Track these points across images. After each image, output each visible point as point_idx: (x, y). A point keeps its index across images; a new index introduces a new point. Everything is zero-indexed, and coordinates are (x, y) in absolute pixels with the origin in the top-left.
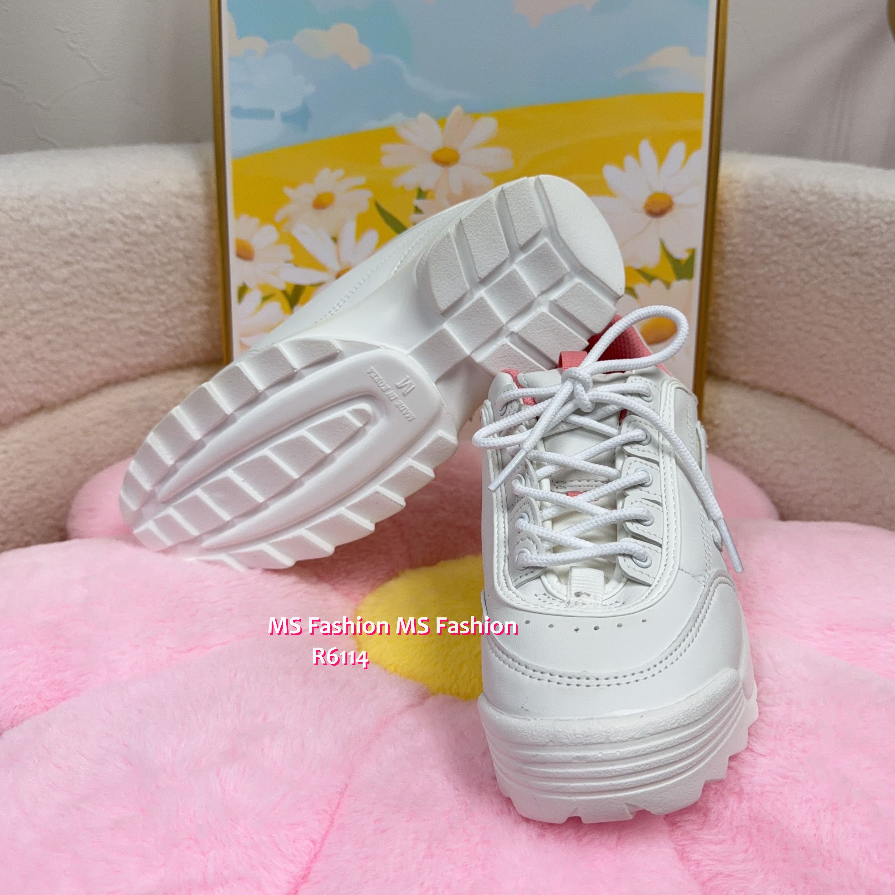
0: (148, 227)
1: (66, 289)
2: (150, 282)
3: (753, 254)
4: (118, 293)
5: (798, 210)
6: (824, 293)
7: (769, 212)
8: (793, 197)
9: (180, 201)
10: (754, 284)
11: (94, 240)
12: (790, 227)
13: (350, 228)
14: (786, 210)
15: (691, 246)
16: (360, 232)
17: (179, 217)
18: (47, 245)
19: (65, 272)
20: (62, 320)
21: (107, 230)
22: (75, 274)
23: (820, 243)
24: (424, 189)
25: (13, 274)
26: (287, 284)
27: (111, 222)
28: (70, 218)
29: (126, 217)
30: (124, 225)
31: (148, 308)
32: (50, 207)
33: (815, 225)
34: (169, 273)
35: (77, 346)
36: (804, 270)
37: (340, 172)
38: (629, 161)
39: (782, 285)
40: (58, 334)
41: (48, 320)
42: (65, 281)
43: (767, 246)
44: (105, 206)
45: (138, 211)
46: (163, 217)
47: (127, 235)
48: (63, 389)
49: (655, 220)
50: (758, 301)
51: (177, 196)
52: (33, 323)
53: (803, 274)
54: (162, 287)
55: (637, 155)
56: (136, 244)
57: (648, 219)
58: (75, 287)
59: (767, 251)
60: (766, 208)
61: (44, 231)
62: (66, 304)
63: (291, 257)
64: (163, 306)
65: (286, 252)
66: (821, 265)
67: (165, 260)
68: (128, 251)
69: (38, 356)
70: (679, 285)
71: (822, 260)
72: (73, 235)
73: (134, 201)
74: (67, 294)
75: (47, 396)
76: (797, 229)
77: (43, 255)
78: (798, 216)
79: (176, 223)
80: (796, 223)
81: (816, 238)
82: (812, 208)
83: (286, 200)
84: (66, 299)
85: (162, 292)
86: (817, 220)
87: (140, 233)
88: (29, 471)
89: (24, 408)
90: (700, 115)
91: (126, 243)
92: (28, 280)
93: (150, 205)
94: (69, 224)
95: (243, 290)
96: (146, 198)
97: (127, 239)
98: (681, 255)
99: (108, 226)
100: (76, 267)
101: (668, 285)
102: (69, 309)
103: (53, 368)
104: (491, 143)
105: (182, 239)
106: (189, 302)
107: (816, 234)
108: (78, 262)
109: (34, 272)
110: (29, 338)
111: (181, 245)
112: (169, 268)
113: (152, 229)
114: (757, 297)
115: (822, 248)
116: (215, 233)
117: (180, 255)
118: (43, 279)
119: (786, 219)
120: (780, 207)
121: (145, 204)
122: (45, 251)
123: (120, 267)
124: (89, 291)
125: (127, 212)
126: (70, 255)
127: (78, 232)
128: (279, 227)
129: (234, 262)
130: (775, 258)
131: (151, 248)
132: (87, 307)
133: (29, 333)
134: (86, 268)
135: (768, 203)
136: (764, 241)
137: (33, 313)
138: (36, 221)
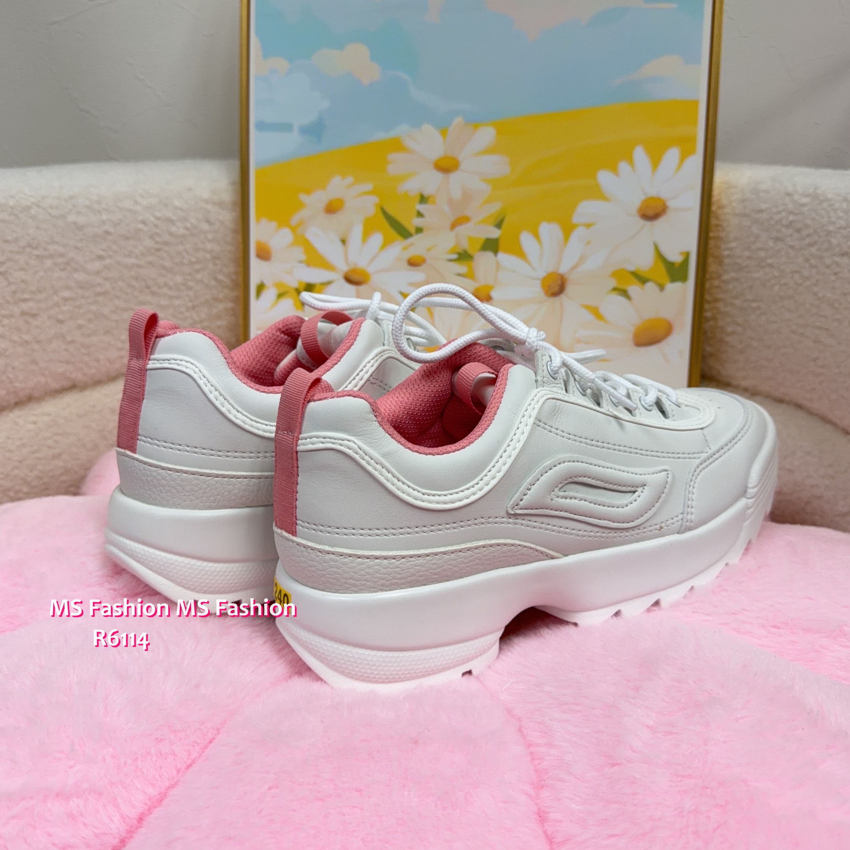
0: (179, 229)
1: (99, 280)
2: (179, 279)
3: (749, 258)
4: (148, 287)
5: (791, 213)
6: (815, 294)
7: (764, 216)
8: (787, 200)
9: (209, 207)
10: (751, 287)
11: (127, 238)
12: (784, 229)
13: (358, 231)
14: (779, 213)
15: (686, 249)
16: (366, 235)
17: (208, 221)
18: (81, 240)
19: (97, 265)
20: (94, 308)
21: (140, 230)
22: (107, 268)
23: (811, 245)
24: (426, 194)
25: (48, 263)
26: (300, 283)
27: (144, 222)
28: (104, 217)
29: (158, 219)
30: (156, 226)
31: (177, 302)
32: (88, 207)
33: (807, 226)
34: (197, 271)
35: (107, 332)
36: (797, 272)
37: (350, 180)
38: (623, 166)
39: (777, 288)
40: (90, 320)
41: (79, 307)
42: (98, 273)
43: (761, 249)
44: (138, 208)
45: (169, 214)
46: (193, 220)
47: (157, 234)
48: (93, 371)
49: (648, 224)
50: (754, 305)
51: (207, 201)
52: (65, 308)
53: (797, 277)
54: (190, 284)
55: (630, 161)
56: (166, 243)
57: (642, 222)
58: (106, 279)
59: (762, 254)
60: (761, 211)
61: (79, 228)
62: (98, 294)
63: (303, 257)
64: (191, 301)
65: (299, 253)
66: (813, 266)
67: (194, 260)
68: (158, 250)
69: (69, 339)
70: (673, 288)
71: (813, 261)
72: (107, 233)
73: (166, 205)
74: (99, 285)
75: (78, 376)
76: (790, 231)
77: (77, 248)
78: (791, 218)
79: (206, 227)
80: (789, 225)
81: (807, 241)
82: (805, 209)
83: (301, 206)
84: (98, 289)
85: (190, 288)
86: (808, 222)
87: (171, 234)
88: (56, 442)
89: (55, 385)
90: (695, 123)
91: (157, 242)
92: (63, 270)
93: (181, 210)
94: (104, 223)
95: (261, 288)
96: (177, 203)
97: (158, 239)
98: (676, 258)
99: (141, 226)
100: (108, 261)
101: (662, 288)
102: (100, 299)
103: (83, 351)
104: (489, 151)
105: (210, 241)
106: (216, 299)
107: (809, 236)
108: (110, 257)
109: (68, 263)
110: (61, 322)
111: (209, 246)
112: (197, 267)
113: (182, 231)
114: (754, 301)
115: (813, 250)
116: (239, 237)
117: (208, 256)
118: (76, 270)
119: (779, 221)
120: (774, 210)
121: (176, 208)
122: (79, 245)
123: (151, 263)
124: (120, 283)
125: (158, 214)
126: (104, 250)
127: (112, 230)
128: (294, 229)
129: (254, 261)
130: (769, 261)
131: (181, 248)
132: (117, 297)
133: (60, 317)
134: (118, 263)
135: (763, 206)
136: (759, 245)
137: (66, 300)
138: (72, 218)
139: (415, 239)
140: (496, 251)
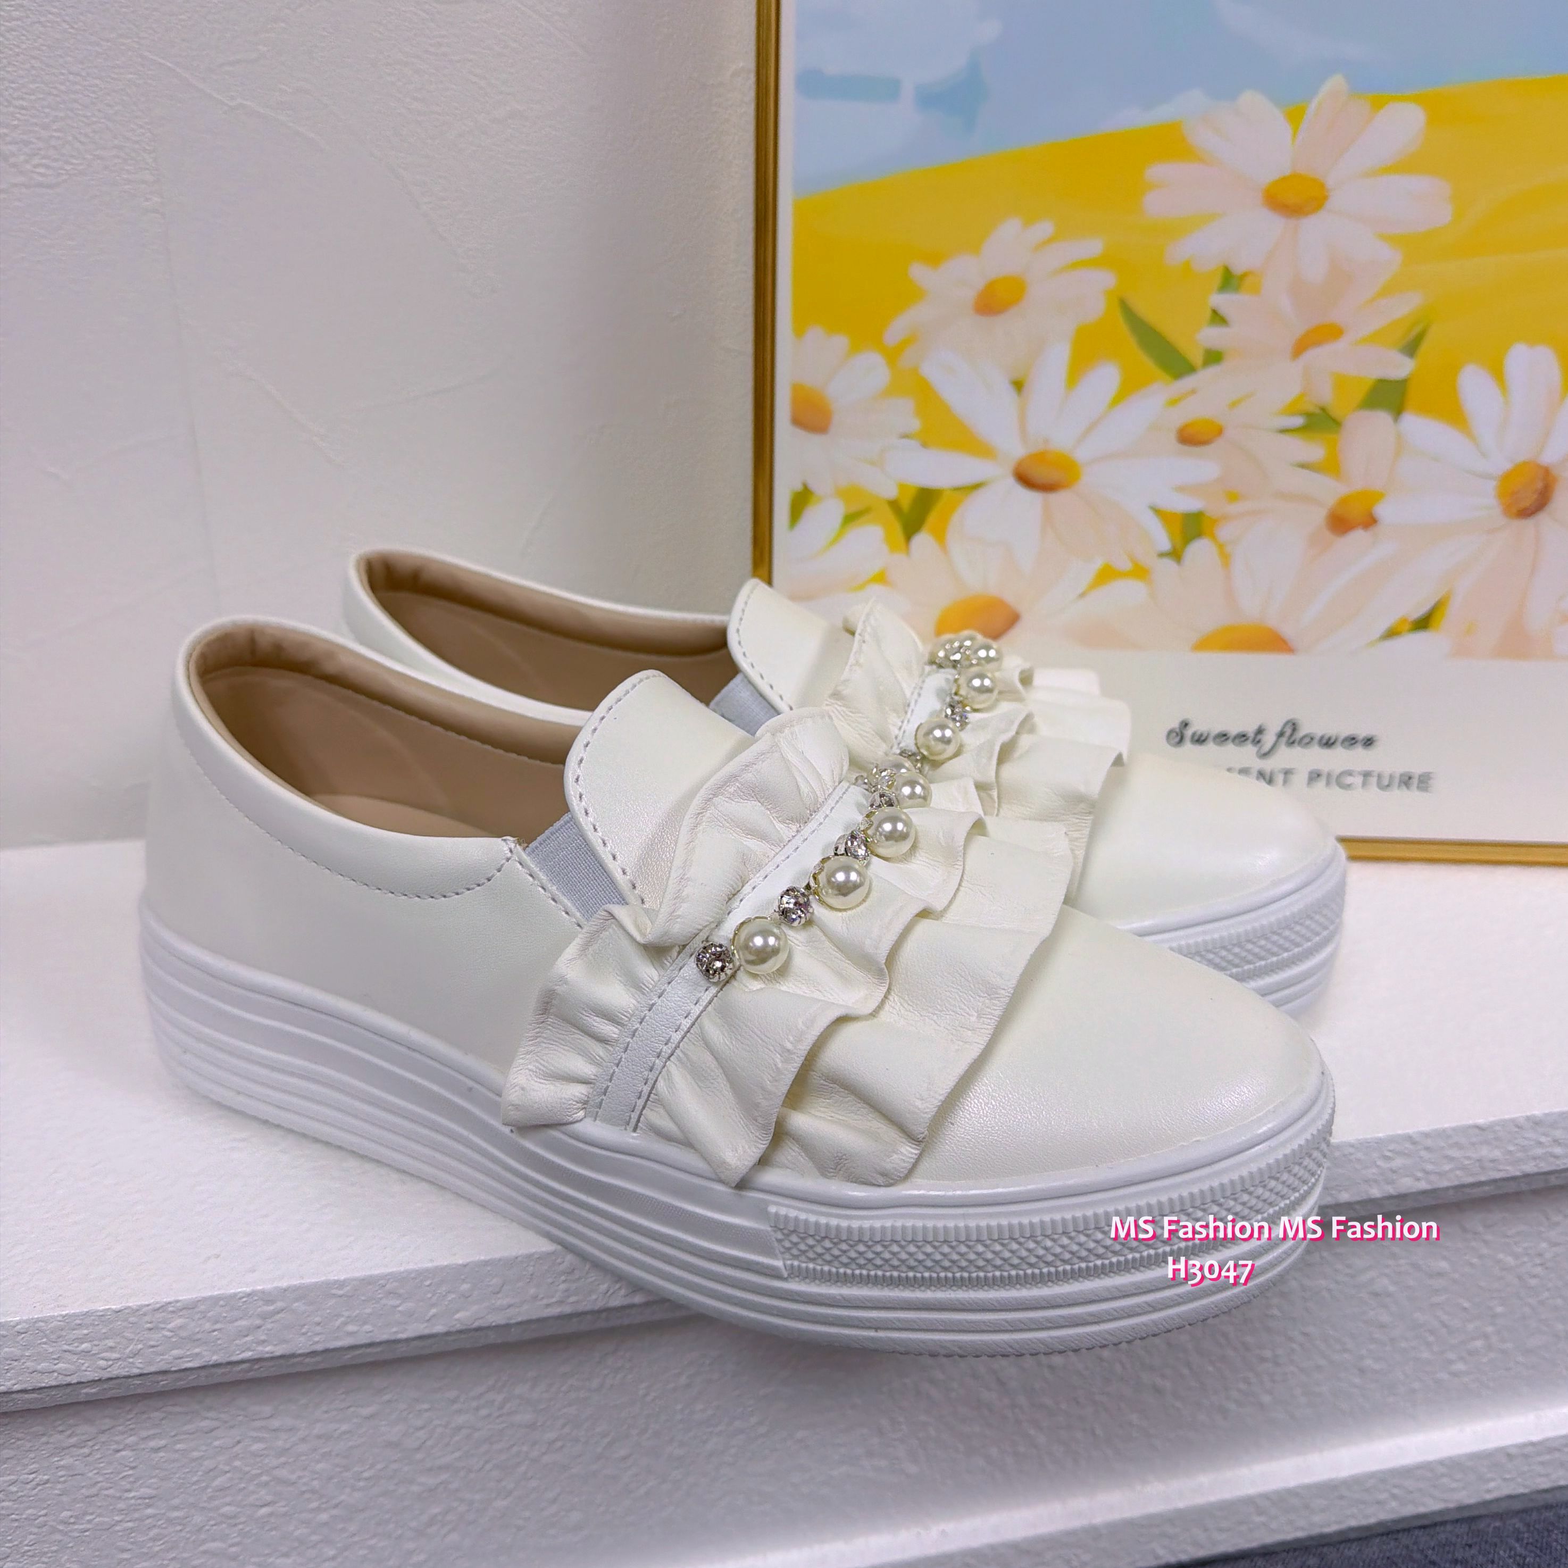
13: (1057, 358)
16: (1079, 368)
24: (1239, 268)
26: (902, 487)
37: (1044, 229)
63: (915, 424)
65: (904, 415)
83: (913, 295)
95: (802, 500)
104: (1407, 164)
128: (892, 356)
129: (785, 436)
139: (1204, 377)
140: (1398, 411)
